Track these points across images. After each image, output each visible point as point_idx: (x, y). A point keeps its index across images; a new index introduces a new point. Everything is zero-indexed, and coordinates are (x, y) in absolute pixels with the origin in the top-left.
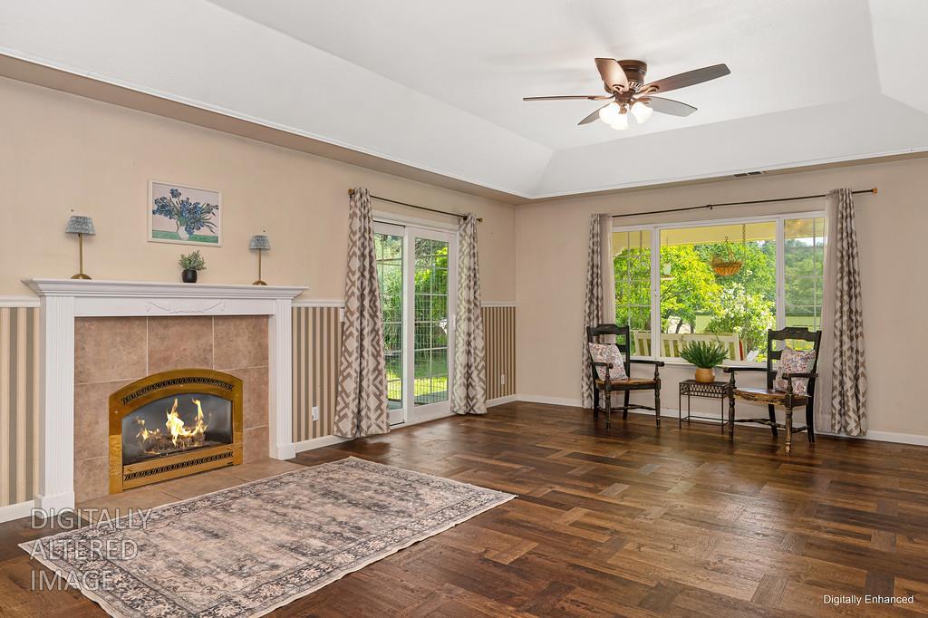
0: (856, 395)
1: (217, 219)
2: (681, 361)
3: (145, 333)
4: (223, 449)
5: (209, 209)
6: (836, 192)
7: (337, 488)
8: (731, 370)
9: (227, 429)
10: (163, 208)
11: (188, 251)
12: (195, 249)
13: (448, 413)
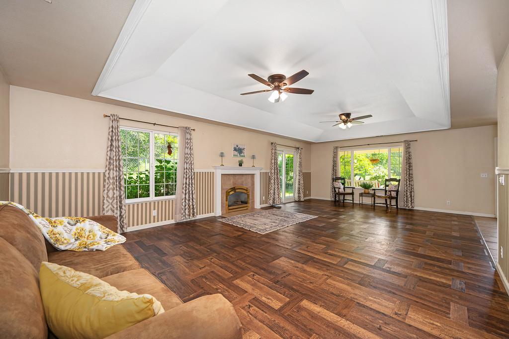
0: (411, 196)
1: (245, 151)
2: (360, 187)
3: (232, 178)
4: (245, 205)
5: (244, 149)
6: (405, 141)
7: (275, 214)
8: (374, 190)
9: (246, 200)
10: (235, 150)
11: (240, 159)
12: (241, 159)
13: (294, 201)
